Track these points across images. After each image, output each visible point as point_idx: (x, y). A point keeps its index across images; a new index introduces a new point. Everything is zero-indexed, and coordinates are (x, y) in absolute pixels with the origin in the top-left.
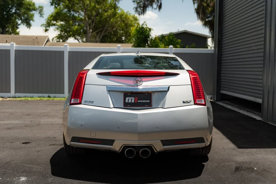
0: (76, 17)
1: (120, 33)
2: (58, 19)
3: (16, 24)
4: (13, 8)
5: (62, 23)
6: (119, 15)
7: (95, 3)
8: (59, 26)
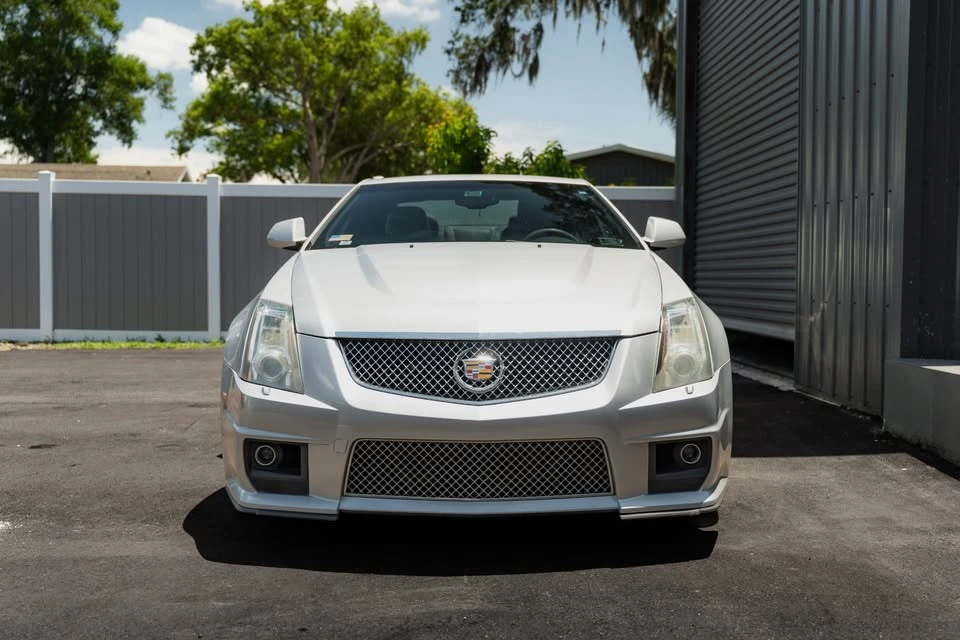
0: (277, 107)
1: (416, 157)
2: (219, 115)
3: (88, 133)
4: (76, 80)
5: (231, 126)
6: (411, 98)
7: (336, 65)
8: (222, 135)
